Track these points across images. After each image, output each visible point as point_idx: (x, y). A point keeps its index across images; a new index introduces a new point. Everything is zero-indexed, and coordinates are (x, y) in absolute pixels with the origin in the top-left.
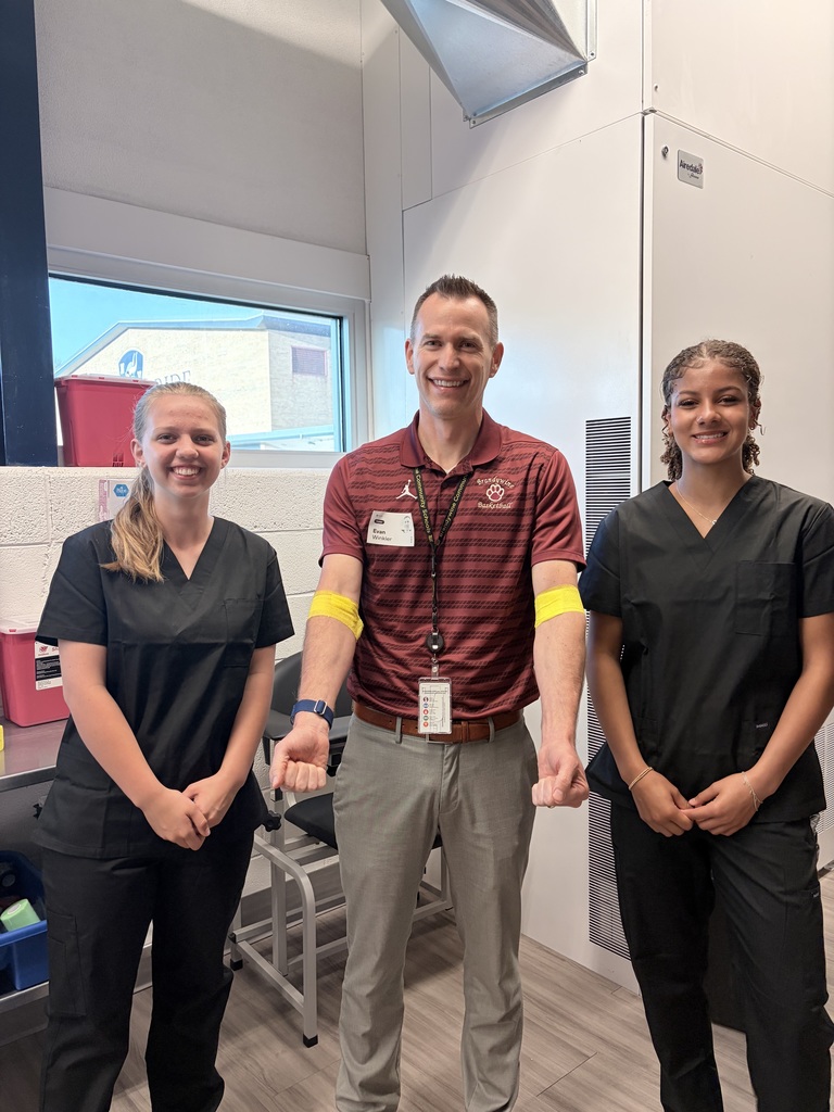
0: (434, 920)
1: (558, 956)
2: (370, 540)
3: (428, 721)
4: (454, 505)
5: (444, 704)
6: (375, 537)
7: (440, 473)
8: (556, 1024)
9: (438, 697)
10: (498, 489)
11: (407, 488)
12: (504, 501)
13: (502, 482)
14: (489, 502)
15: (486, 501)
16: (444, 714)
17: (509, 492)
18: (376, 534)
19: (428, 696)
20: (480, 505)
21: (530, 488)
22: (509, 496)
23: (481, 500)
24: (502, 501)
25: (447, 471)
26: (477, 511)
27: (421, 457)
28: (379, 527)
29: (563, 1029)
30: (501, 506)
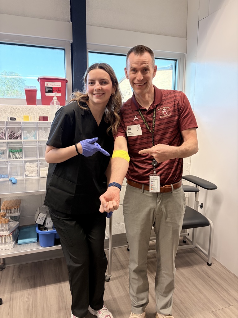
0: (189, 250)
1: (228, 271)
2: (128, 135)
3: (153, 188)
4: (154, 118)
5: (158, 183)
6: (129, 134)
7: (146, 110)
8: (222, 292)
9: (156, 181)
10: (165, 110)
11: (136, 117)
12: (168, 114)
13: (166, 107)
14: (163, 115)
15: (162, 115)
16: (158, 186)
17: (169, 110)
18: (129, 133)
19: (153, 180)
20: (161, 117)
21: (176, 107)
22: (169, 111)
23: (161, 115)
24: (168, 113)
25: (147, 109)
26: (160, 119)
27: (138, 106)
28: (130, 131)
29: (224, 294)
30: (168, 115)
